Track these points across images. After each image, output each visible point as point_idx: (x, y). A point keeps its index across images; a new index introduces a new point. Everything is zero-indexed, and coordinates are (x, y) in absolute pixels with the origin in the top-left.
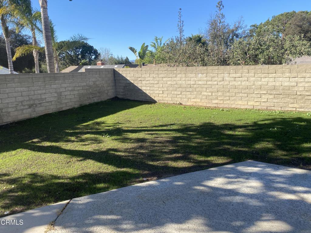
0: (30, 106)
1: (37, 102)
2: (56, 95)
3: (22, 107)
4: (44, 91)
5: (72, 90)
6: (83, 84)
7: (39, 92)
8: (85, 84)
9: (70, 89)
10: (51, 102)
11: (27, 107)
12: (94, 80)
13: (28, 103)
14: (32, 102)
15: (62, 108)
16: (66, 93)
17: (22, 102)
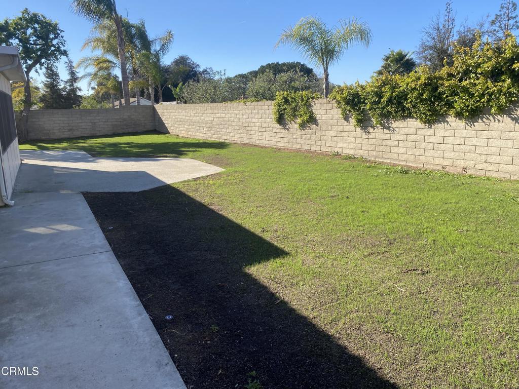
0: (70, 130)
1: (74, 128)
2: (90, 124)
3: (64, 130)
4: (80, 121)
5: (105, 122)
6: (116, 118)
7: (77, 121)
8: (118, 117)
9: (104, 120)
10: (86, 129)
11: (66, 130)
12: (128, 114)
13: (68, 128)
14: (71, 128)
15: (96, 133)
16: (100, 123)
17: (64, 127)
